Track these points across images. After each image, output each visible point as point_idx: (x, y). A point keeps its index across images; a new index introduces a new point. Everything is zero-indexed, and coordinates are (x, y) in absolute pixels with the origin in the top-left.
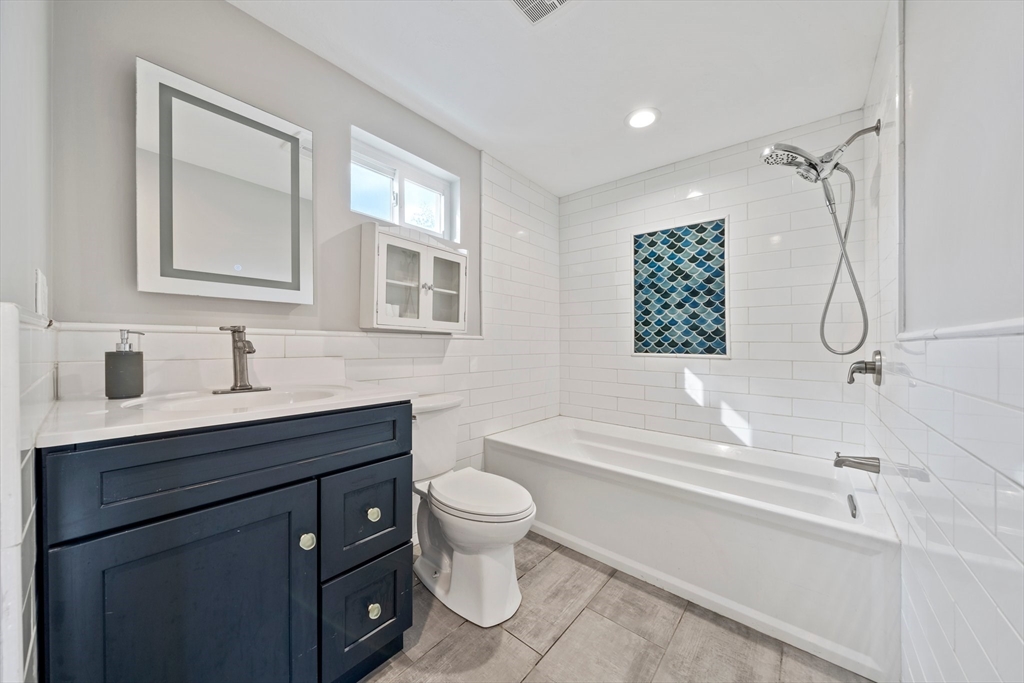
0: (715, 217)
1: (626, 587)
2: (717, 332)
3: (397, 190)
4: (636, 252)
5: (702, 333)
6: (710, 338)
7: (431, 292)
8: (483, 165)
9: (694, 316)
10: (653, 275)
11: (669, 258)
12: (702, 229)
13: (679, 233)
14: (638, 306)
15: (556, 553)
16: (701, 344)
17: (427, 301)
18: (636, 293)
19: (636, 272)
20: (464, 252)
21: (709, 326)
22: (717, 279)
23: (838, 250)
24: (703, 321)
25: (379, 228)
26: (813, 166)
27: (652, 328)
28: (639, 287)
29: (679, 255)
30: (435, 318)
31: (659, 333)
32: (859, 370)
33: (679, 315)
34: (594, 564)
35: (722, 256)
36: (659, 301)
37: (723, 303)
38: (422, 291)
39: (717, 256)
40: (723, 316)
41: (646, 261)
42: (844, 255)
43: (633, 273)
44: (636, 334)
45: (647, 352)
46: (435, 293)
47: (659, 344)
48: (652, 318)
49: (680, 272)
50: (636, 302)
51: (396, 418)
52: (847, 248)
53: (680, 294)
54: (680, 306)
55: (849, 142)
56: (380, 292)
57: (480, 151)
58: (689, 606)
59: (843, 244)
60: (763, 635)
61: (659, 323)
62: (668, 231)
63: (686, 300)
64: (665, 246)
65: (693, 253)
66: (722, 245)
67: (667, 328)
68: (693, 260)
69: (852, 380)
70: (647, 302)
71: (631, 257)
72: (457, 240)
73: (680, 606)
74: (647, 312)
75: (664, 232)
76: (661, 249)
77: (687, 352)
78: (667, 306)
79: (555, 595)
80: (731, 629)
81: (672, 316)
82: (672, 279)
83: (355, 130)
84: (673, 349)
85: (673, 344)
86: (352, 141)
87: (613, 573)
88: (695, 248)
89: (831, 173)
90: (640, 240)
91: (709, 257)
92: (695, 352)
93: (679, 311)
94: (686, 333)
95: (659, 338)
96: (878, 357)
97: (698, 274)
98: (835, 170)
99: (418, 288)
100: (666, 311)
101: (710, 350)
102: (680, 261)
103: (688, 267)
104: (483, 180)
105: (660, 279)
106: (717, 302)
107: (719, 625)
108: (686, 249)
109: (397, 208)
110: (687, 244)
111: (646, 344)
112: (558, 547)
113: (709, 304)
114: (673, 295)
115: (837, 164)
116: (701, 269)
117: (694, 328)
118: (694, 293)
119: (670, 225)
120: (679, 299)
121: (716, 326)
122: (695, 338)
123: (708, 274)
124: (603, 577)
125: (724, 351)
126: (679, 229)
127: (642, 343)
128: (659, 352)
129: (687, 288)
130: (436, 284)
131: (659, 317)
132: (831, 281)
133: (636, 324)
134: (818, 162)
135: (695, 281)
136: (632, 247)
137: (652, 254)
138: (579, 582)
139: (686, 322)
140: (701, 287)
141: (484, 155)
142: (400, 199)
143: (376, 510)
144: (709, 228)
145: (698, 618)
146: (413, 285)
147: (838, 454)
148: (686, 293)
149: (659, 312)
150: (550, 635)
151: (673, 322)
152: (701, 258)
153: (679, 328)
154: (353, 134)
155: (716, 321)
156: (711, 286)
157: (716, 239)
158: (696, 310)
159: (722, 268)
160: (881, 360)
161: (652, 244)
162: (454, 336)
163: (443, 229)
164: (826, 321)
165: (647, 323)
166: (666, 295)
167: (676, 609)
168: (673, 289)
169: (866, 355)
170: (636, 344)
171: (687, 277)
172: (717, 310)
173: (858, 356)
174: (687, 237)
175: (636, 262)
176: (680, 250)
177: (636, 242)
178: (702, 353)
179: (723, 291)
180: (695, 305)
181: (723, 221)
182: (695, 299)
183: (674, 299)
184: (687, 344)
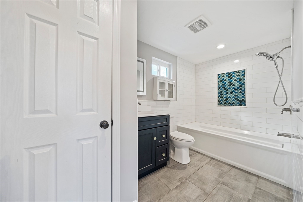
0: (242, 69)
1: (216, 161)
2: (243, 100)
3: (159, 68)
4: (218, 79)
5: (238, 100)
6: (241, 102)
7: (167, 91)
8: (178, 60)
9: (236, 96)
10: (223, 85)
11: (228, 80)
12: (238, 72)
13: (231, 73)
14: (219, 93)
15: (197, 153)
16: (238, 103)
17: (167, 93)
18: (218, 90)
19: (218, 84)
20: (174, 81)
21: (240, 98)
22: (243, 86)
23: (279, 79)
24: (239, 97)
25: (158, 78)
26: (271, 57)
27: (223, 99)
28: (219, 88)
29: (231, 79)
30: (168, 97)
31: (225, 100)
32: (285, 110)
33: (231, 96)
34: (208, 156)
35: (245, 79)
36: (225, 92)
37: (245, 92)
38: (166, 91)
39: (243, 79)
40: (245, 96)
41: (221, 81)
42: (280, 80)
43: (217, 84)
44: (218, 100)
45: (221, 105)
46: (168, 92)
47: (225, 103)
48: (223, 96)
49: (232, 84)
50: (218, 92)
51: (167, 118)
52: (281, 79)
53: (231, 90)
54: (231, 93)
55: (282, 51)
56: (158, 92)
57: (177, 57)
58: (233, 167)
59: (280, 78)
60: (254, 174)
61: (225, 97)
62: (228, 73)
63: (233, 91)
64: (227, 77)
65: (236, 79)
66: (245, 76)
67: (227, 99)
68: (236, 80)
69: (282, 113)
70: (221, 92)
71: (217, 80)
72: (172, 79)
73: (231, 166)
74: (222, 95)
75: (227, 73)
76: (226, 78)
77: (234, 105)
78: (227, 93)
79: (198, 161)
80: (245, 172)
81: (229, 96)
82: (229, 86)
83: (153, 58)
84: (229, 104)
85: (229, 103)
86: (152, 60)
87: (213, 159)
88: (236, 77)
89: (277, 58)
90: (219, 75)
91: (241, 80)
92: (236, 105)
93: (231, 94)
94: (233, 100)
95: (225, 102)
96: (290, 107)
97: (237, 84)
98: (278, 58)
99: (165, 91)
100: (227, 94)
101: (241, 105)
102: (232, 81)
103: (234, 82)
104: (178, 63)
105: (226, 86)
106: (243, 92)
107: (242, 171)
108: (234, 77)
109: (159, 73)
110: (234, 76)
111: (221, 103)
112: (198, 152)
113: (240, 92)
114: (229, 90)
115: (279, 56)
116: (238, 83)
117: (236, 99)
118: (236, 90)
119: (229, 71)
120: (231, 91)
121: (243, 98)
122: (236, 102)
123: (240, 84)
124: (210, 159)
125: (245, 105)
126: (231, 72)
127: (220, 103)
128: (225, 105)
129: (234, 88)
130: (169, 90)
131: (225, 96)
132: (277, 86)
133: (218, 98)
134: (272, 56)
135: (236, 86)
136: (217, 77)
137: (223, 79)
138: (204, 159)
139: (233, 97)
140: (238, 88)
141: (178, 58)
142: (159, 70)
143: (164, 135)
144: (241, 72)
145: (236, 169)
146: (164, 90)
147: (279, 133)
148: (233, 90)
149: (225, 95)
150: (199, 167)
151: (229, 97)
152: (238, 80)
153: (231, 99)
154: (152, 58)
155: (243, 97)
156: (241, 88)
157: (243, 75)
158: (236, 94)
159: (245, 83)
160: (291, 108)
161: (223, 76)
162: (171, 101)
163: (168, 76)
164: (275, 97)
165: (221, 98)
166: (227, 90)
167: (230, 167)
168: (229, 88)
169: (287, 106)
170: (218, 103)
171: (234, 85)
172: (243, 94)
173: (285, 107)
174: (234, 75)
175: (218, 81)
176: (232, 78)
177: (218, 76)
178: (238, 106)
179: (245, 89)
180: (236, 93)
181: (245, 70)
182: (236, 91)
183: (230, 91)
184: (233, 103)
